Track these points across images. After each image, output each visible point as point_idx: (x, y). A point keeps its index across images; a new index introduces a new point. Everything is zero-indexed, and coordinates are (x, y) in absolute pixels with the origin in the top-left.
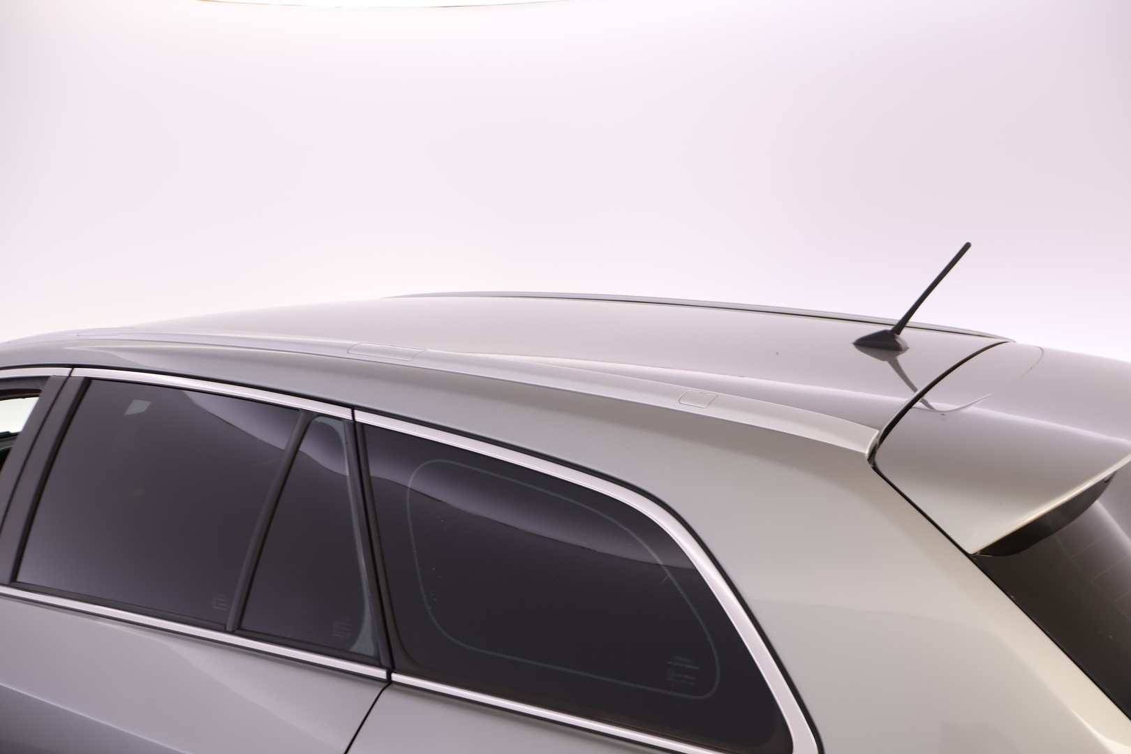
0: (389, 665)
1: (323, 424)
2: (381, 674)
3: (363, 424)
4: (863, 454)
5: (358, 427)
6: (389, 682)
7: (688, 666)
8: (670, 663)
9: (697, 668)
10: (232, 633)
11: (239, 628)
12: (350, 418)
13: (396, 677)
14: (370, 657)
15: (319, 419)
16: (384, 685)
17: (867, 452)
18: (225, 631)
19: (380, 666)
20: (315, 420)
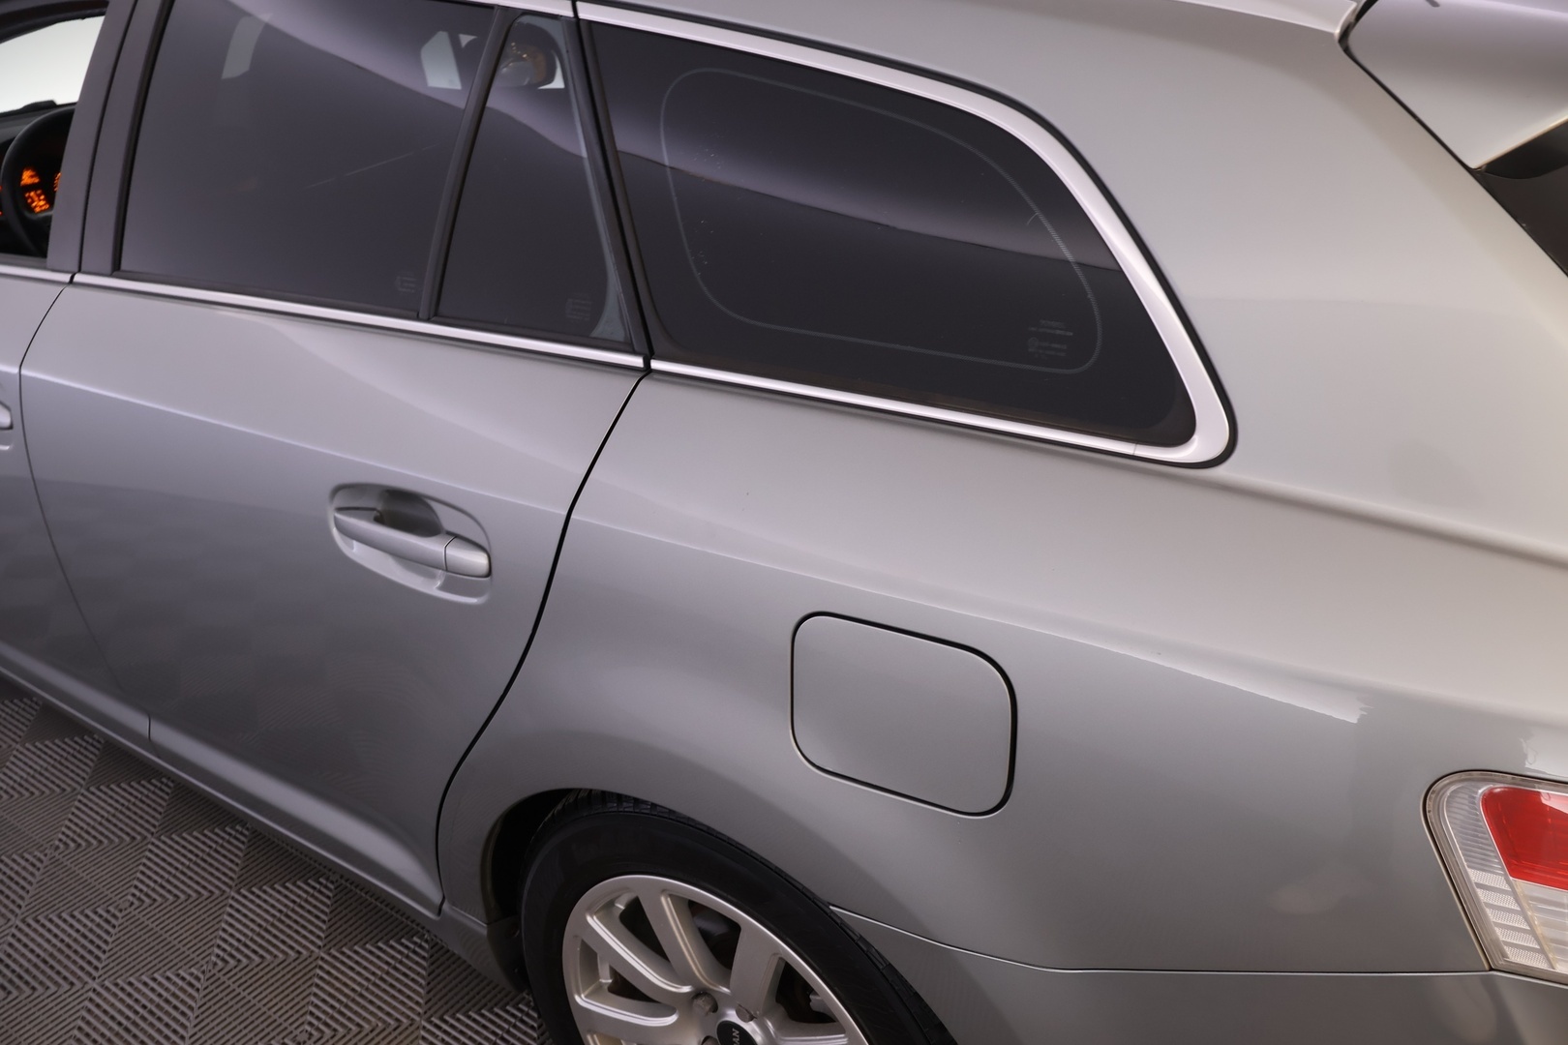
0: (647, 351)
1: (530, 27)
2: (637, 361)
3: (590, 23)
4: (1331, 35)
5: (583, 27)
6: (647, 371)
7: (1058, 332)
8: (1033, 329)
9: (1071, 334)
10: (428, 320)
11: (436, 314)
12: (570, 14)
13: (655, 364)
14: (619, 342)
15: (525, 19)
16: (640, 375)
17: (1337, 31)
18: (418, 319)
19: (634, 352)
20: (519, 20)
